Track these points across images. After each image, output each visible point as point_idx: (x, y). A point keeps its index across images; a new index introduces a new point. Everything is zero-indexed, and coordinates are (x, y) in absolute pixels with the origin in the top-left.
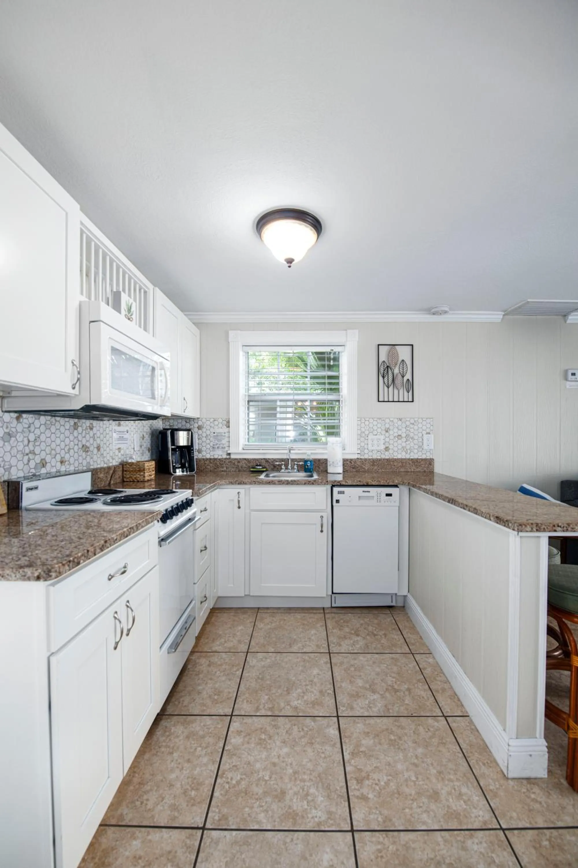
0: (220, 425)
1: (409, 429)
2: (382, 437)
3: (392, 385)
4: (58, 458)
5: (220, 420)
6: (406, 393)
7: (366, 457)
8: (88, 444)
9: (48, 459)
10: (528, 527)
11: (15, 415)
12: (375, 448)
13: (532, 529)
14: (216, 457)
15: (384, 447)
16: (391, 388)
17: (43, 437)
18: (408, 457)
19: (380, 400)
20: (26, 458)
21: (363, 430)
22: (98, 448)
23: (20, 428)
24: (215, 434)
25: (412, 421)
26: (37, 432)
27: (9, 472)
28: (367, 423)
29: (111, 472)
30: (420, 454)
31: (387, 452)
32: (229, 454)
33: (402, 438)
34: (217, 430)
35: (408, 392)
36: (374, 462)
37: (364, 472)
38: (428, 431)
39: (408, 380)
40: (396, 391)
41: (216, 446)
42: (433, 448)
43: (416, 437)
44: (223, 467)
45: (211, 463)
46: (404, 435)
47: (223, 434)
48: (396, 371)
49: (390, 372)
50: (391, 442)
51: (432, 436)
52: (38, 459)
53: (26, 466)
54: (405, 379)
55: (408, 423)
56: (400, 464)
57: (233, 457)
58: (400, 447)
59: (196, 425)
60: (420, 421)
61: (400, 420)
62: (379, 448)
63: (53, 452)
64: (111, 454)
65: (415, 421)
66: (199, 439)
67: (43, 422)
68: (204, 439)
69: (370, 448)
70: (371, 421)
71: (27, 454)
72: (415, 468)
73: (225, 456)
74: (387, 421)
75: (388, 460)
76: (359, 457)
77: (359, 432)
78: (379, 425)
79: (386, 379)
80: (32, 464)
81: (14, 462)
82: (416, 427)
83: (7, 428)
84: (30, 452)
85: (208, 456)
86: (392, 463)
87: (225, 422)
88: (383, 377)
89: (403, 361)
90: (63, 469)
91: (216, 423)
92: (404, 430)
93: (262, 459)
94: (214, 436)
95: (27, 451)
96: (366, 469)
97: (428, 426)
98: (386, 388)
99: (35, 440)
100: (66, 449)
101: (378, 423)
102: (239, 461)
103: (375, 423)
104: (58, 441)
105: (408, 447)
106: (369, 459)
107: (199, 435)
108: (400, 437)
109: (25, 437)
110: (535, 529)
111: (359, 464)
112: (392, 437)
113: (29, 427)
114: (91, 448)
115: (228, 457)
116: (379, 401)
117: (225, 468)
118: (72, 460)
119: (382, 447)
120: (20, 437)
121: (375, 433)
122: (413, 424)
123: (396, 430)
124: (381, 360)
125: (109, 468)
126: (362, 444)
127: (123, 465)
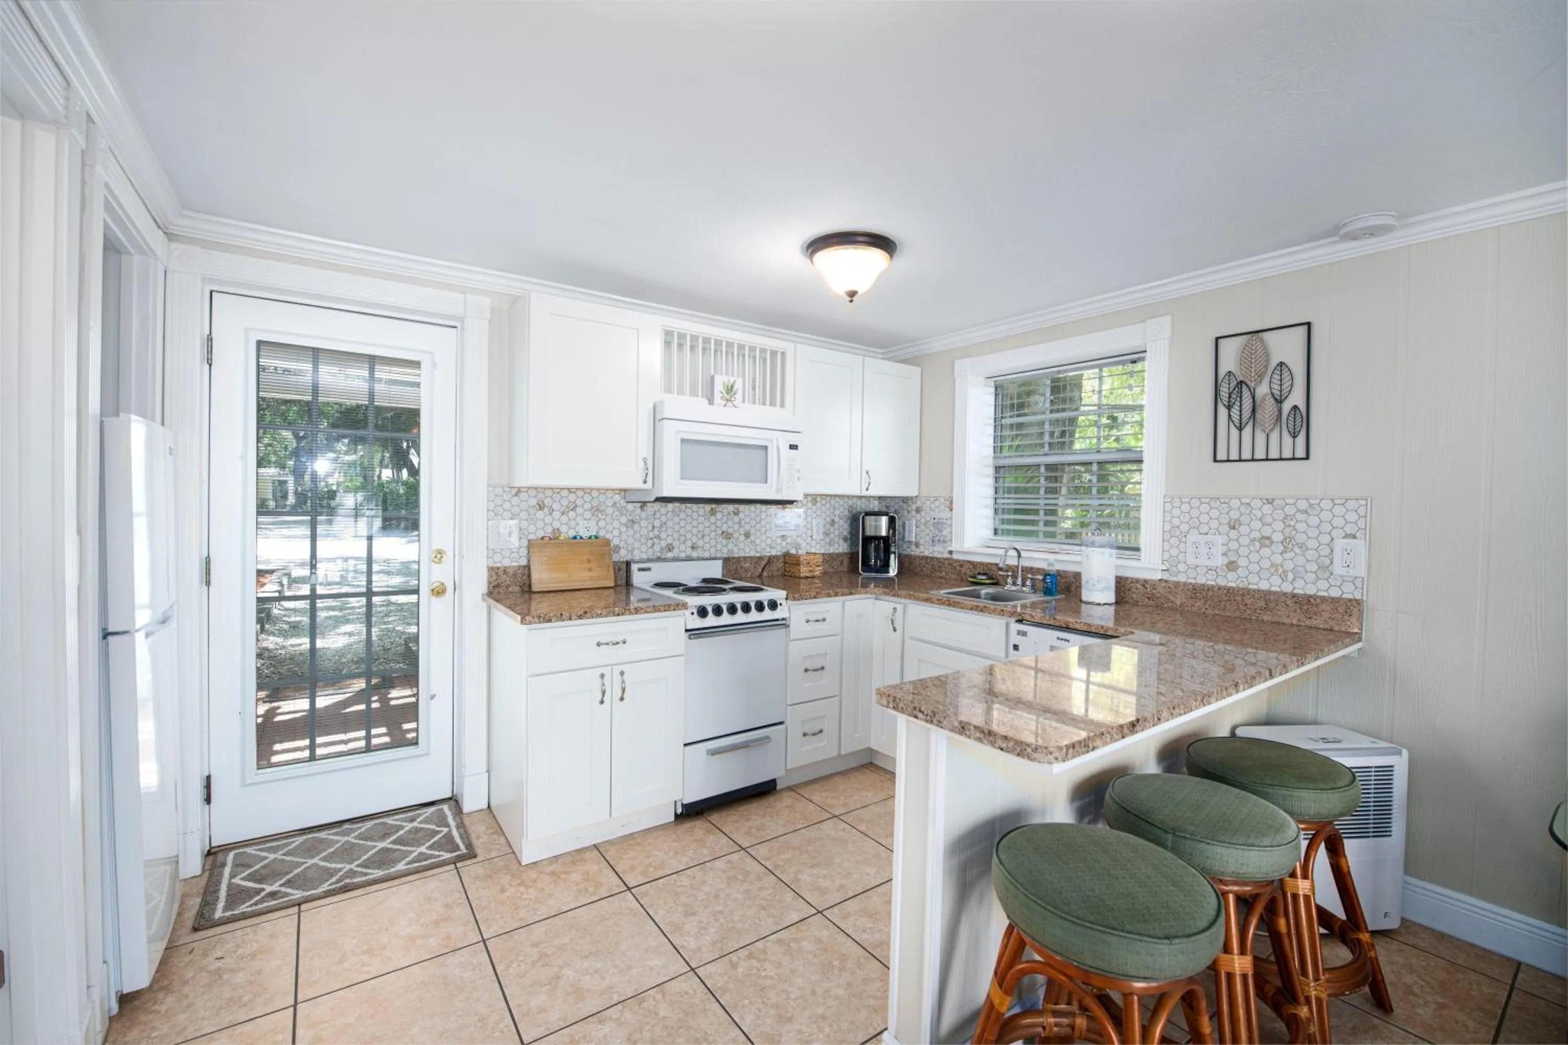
0: (942, 507)
1: (1292, 523)
2: (1220, 540)
3: (1250, 424)
4: (689, 543)
5: (942, 500)
6: (1288, 439)
7: (1182, 578)
8: (730, 531)
9: (676, 544)
10: (884, 698)
11: (639, 505)
12: (1203, 561)
13: (888, 704)
14: (936, 555)
15: (1226, 561)
16: (1247, 431)
17: (670, 524)
18: (1287, 588)
19: (1219, 458)
20: (650, 543)
21: (1176, 522)
22: (747, 535)
23: (644, 515)
24: (935, 521)
25: (1303, 505)
26: (664, 519)
27: (632, 554)
28: (1185, 507)
29: (764, 562)
30: (1323, 585)
31: (1230, 574)
32: (951, 552)
33: (1272, 542)
34: (937, 515)
35: (1294, 437)
36: (1196, 592)
37: (1173, 609)
38: (1349, 529)
39: (1295, 408)
40: (1260, 438)
41: (937, 539)
42: (1363, 573)
43: (1312, 544)
44: (941, 572)
45: (928, 563)
46: (1278, 537)
47: (945, 521)
48: (1262, 390)
49: (1246, 394)
50: (1243, 551)
51: (1359, 544)
52: (663, 544)
53: (651, 550)
54: (1287, 407)
55: (1290, 510)
56: (1262, 603)
57: (955, 556)
58: (1266, 564)
59: (914, 507)
60: (1326, 504)
61: (1270, 502)
62: (1209, 563)
63: (683, 538)
64: (769, 542)
65: (1311, 505)
66: (917, 527)
67: (670, 509)
68: (923, 527)
69: (1191, 560)
70: (1195, 503)
71: (651, 539)
72: (1302, 617)
73: (946, 555)
74: (1235, 503)
75: (1230, 592)
76: (1166, 576)
77: (1168, 527)
78: (1214, 513)
79: (1235, 411)
80: (657, 548)
81: (637, 545)
82: (1313, 521)
83: (630, 515)
84: (655, 537)
85: (927, 553)
86: (1239, 598)
87: (948, 502)
88: (1229, 408)
89: (1281, 364)
90: (695, 554)
91: (937, 503)
92: (1279, 525)
93: (992, 564)
94: (934, 523)
95: (651, 535)
96: (1178, 603)
97: (1352, 517)
98: (1234, 432)
99: (661, 526)
100: (700, 536)
101: (1211, 508)
102: (962, 563)
103: (1204, 508)
104: (689, 528)
105: (1289, 565)
106: (1185, 584)
107: (917, 521)
108: (1267, 542)
109: (649, 523)
110: (891, 705)
111: (1161, 591)
112: (1244, 541)
113: (654, 514)
114: (735, 535)
115: (950, 556)
116: (1215, 460)
117: (944, 573)
118: (707, 547)
119: (1220, 561)
120: (644, 523)
121: (1204, 529)
122: (1306, 512)
123: (1256, 525)
124: (1222, 372)
125: (760, 558)
126: (1174, 552)
127: (787, 555)
